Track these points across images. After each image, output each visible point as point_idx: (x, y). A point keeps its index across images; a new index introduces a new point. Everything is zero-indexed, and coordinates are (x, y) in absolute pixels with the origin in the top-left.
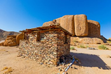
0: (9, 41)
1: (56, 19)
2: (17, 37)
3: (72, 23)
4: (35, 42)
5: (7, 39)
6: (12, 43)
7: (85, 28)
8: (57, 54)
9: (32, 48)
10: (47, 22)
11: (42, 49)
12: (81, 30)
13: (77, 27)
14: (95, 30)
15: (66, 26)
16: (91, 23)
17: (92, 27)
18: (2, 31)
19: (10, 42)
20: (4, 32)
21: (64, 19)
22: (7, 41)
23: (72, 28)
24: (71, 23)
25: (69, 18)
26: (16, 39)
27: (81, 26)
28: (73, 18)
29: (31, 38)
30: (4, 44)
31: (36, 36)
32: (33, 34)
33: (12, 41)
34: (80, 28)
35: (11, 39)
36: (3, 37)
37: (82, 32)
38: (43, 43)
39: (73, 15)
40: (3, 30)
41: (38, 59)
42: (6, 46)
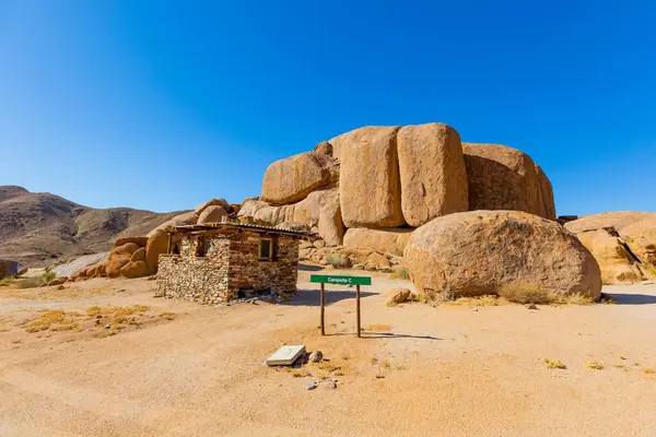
0: (124, 257)
1: (331, 142)
2: (149, 243)
3: (389, 164)
4: (192, 258)
5: (117, 253)
6: (134, 264)
7: (440, 188)
8: (230, 281)
9: (186, 273)
10: (286, 161)
11: (205, 274)
12: (428, 199)
13: (410, 186)
14: (506, 191)
15: (361, 179)
16: (487, 160)
17: (492, 181)
18: (68, 211)
19: (127, 262)
20: (81, 210)
21: (355, 146)
22: (115, 258)
23: (390, 192)
24: (382, 166)
25: (374, 141)
26: (147, 249)
27: (426, 178)
28: (393, 143)
29: (185, 248)
30: (107, 270)
31: (196, 243)
32: (189, 238)
33: (134, 260)
34: (421, 190)
35: (129, 250)
36: (74, 242)
37: (431, 208)
38: (208, 260)
39: (391, 129)
40: (73, 205)
41: (198, 297)
42: (112, 275)
